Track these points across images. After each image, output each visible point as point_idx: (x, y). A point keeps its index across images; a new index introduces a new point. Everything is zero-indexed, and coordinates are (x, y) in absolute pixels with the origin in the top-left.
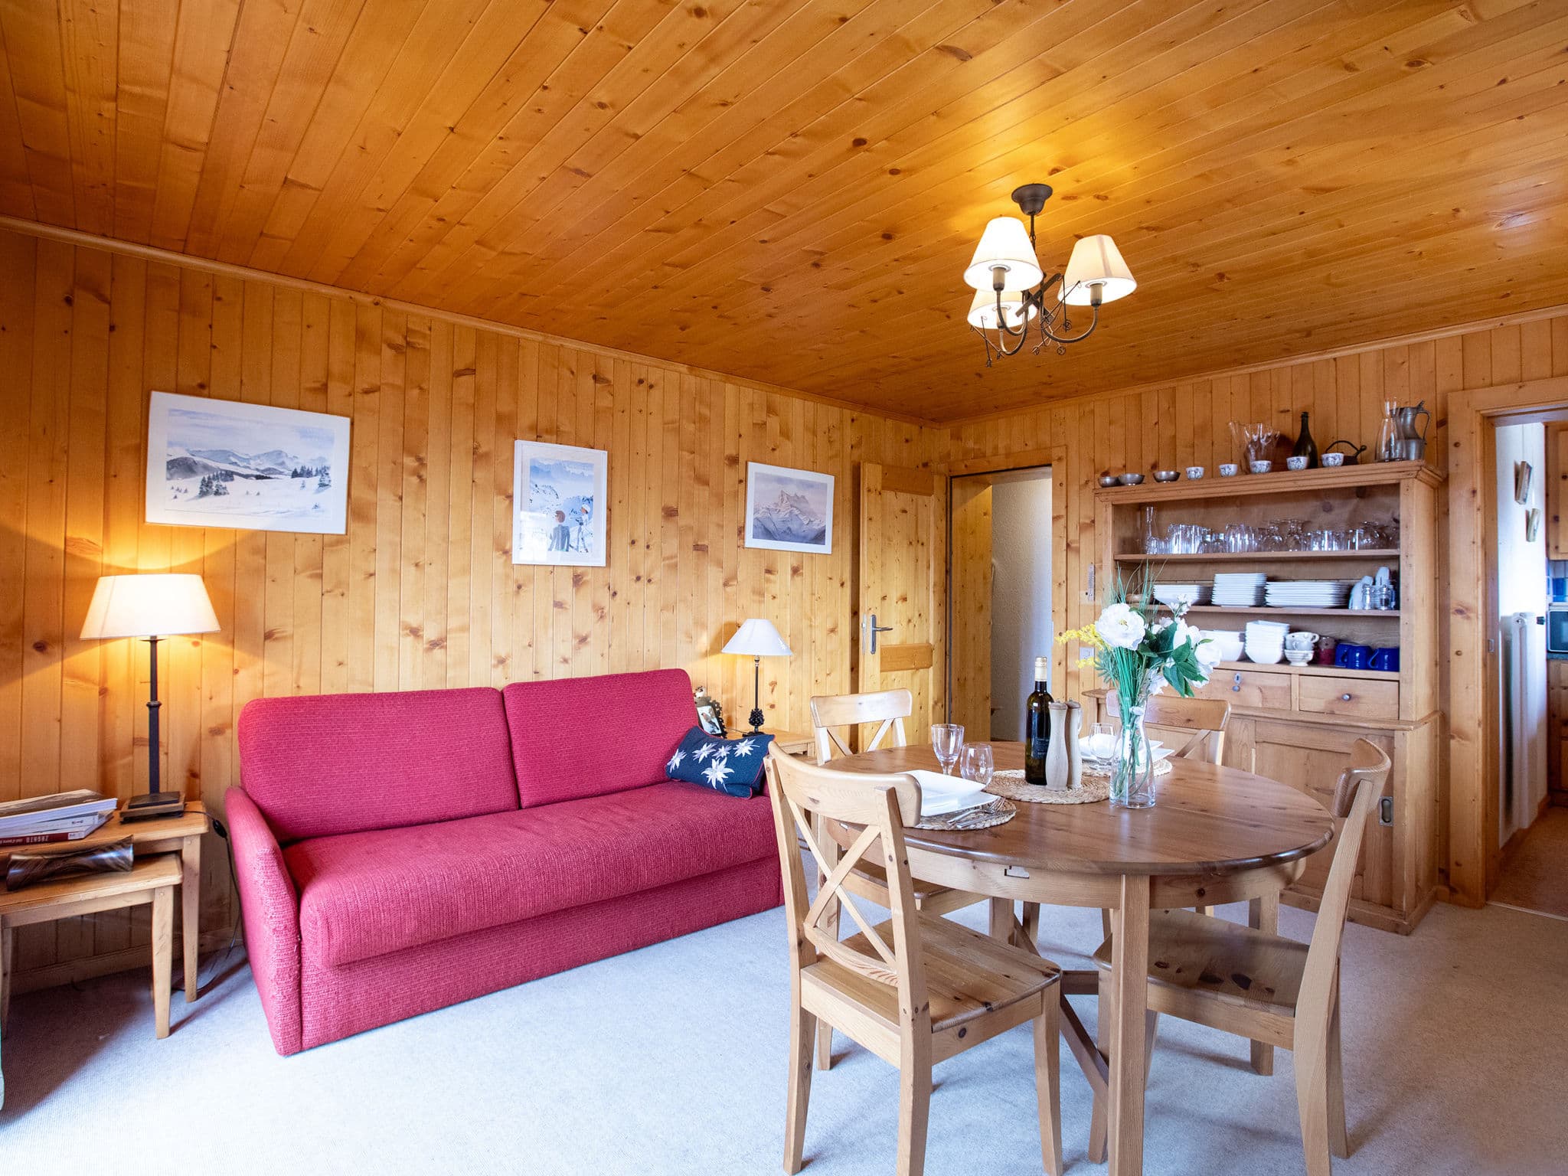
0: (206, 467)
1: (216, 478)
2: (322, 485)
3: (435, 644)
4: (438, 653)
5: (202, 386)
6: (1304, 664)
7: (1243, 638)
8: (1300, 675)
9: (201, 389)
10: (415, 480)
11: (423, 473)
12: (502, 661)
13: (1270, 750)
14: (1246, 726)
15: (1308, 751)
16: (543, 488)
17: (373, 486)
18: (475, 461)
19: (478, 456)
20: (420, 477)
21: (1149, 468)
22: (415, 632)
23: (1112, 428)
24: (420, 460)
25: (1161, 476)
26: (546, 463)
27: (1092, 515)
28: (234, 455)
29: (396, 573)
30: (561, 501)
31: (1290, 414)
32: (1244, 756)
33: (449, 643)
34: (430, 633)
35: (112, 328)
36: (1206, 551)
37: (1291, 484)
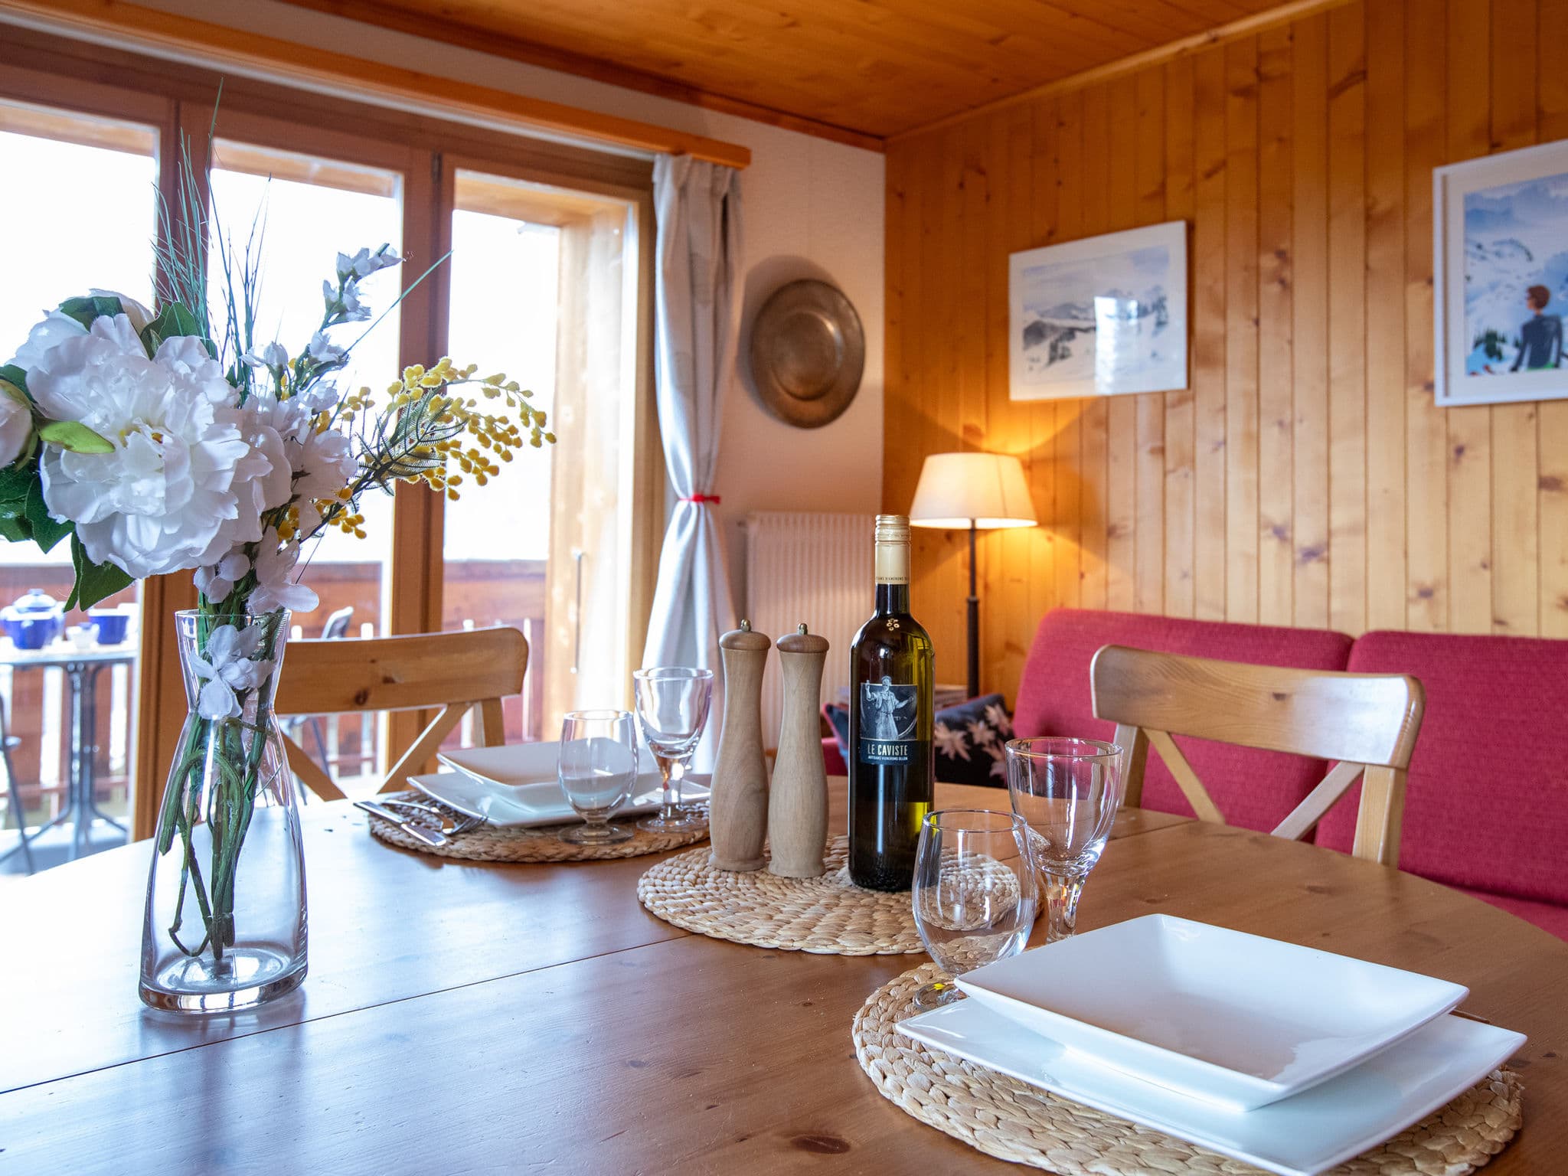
0: (1054, 328)
1: (1061, 339)
2: (1160, 324)
3: (1311, 554)
4: (1315, 568)
5: (1051, 233)
9: (1049, 238)
10: (1275, 288)
11: (1286, 274)
12: (1426, 593)
16: (1495, 248)
17: (1223, 313)
18: (1368, 232)
19: (1372, 222)
20: (1282, 282)
22: (1281, 533)
24: (1281, 255)
26: (1499, 196)
28: (1076, 308)
29: (1253, 439)
30: (1539, 264)
33: (1335, 552)
34: (1305, 534)
35: (988, 198)
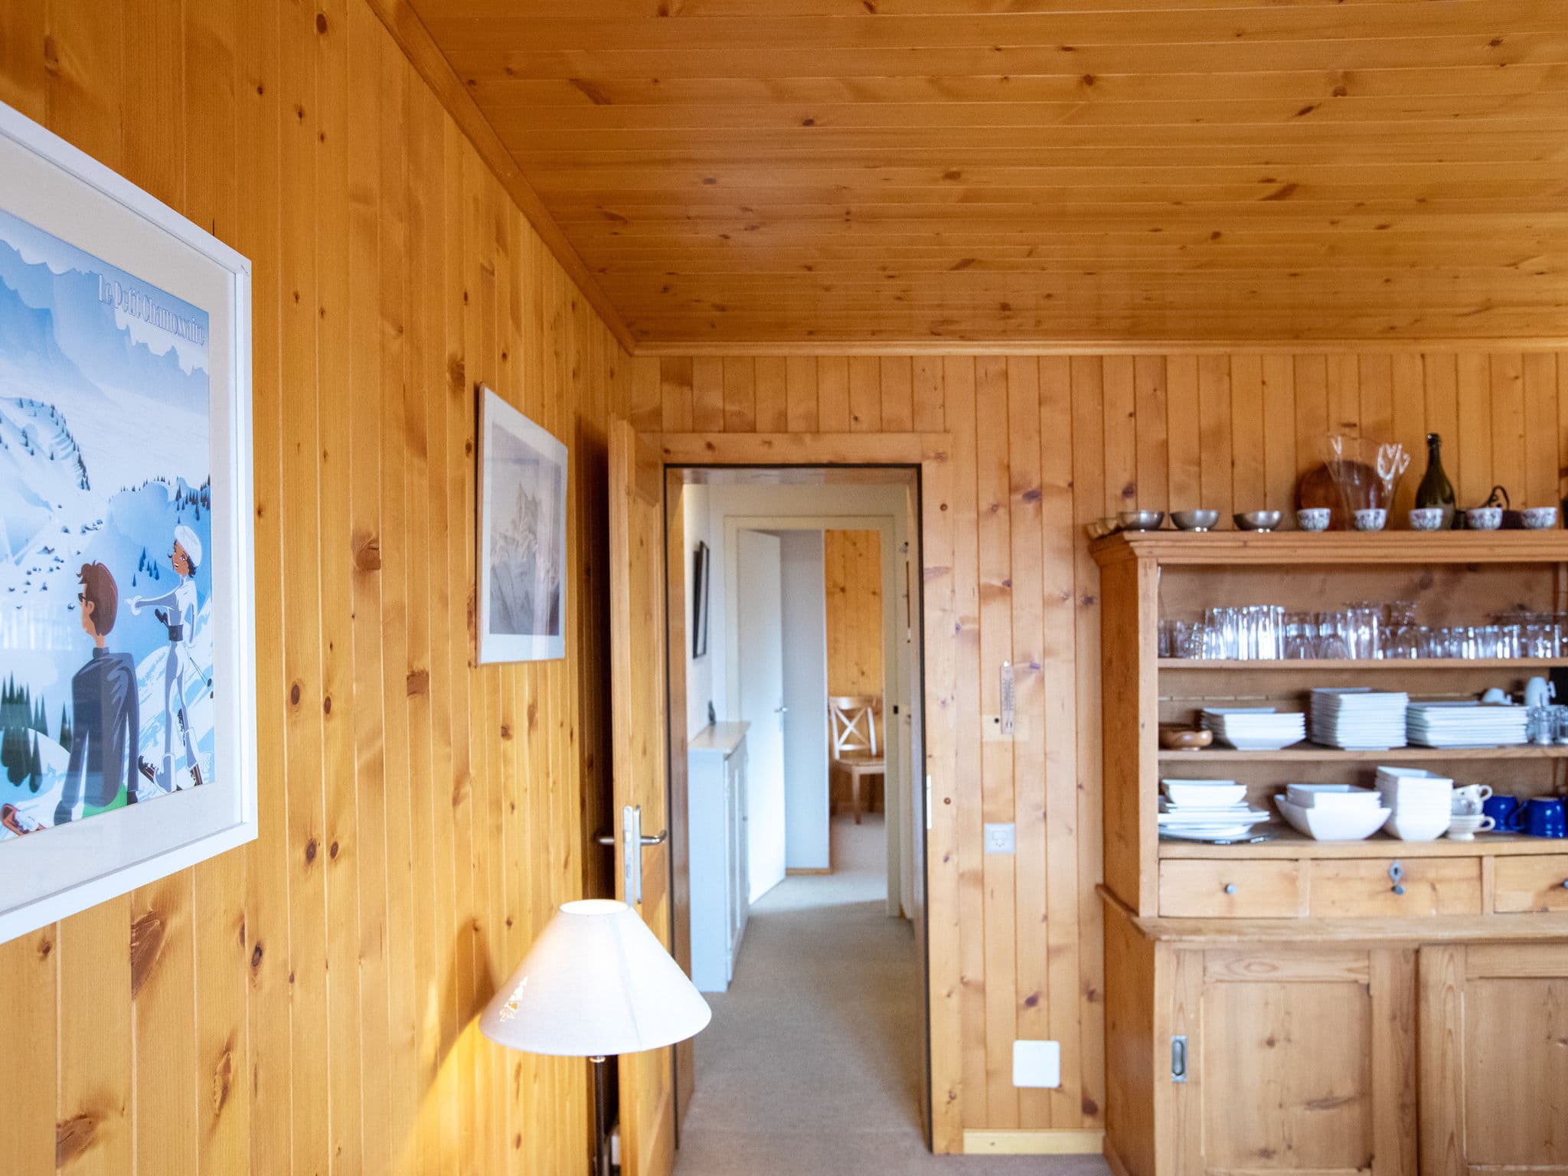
6: (1470, 837)
7: (1385, 801)
8: (1497, 856)
13: (1486, 990)
14: (1452, 956)
15: (1548, 983)
21: (1119, 492)
23: (1046, 411)
25: (1256, 518)
27: (1006, 571)
31: (1357, 429)
32: (1450, 1006)
36: (1292, 654)
37: (1485, 551)
